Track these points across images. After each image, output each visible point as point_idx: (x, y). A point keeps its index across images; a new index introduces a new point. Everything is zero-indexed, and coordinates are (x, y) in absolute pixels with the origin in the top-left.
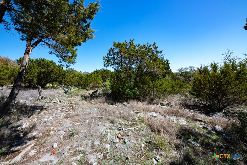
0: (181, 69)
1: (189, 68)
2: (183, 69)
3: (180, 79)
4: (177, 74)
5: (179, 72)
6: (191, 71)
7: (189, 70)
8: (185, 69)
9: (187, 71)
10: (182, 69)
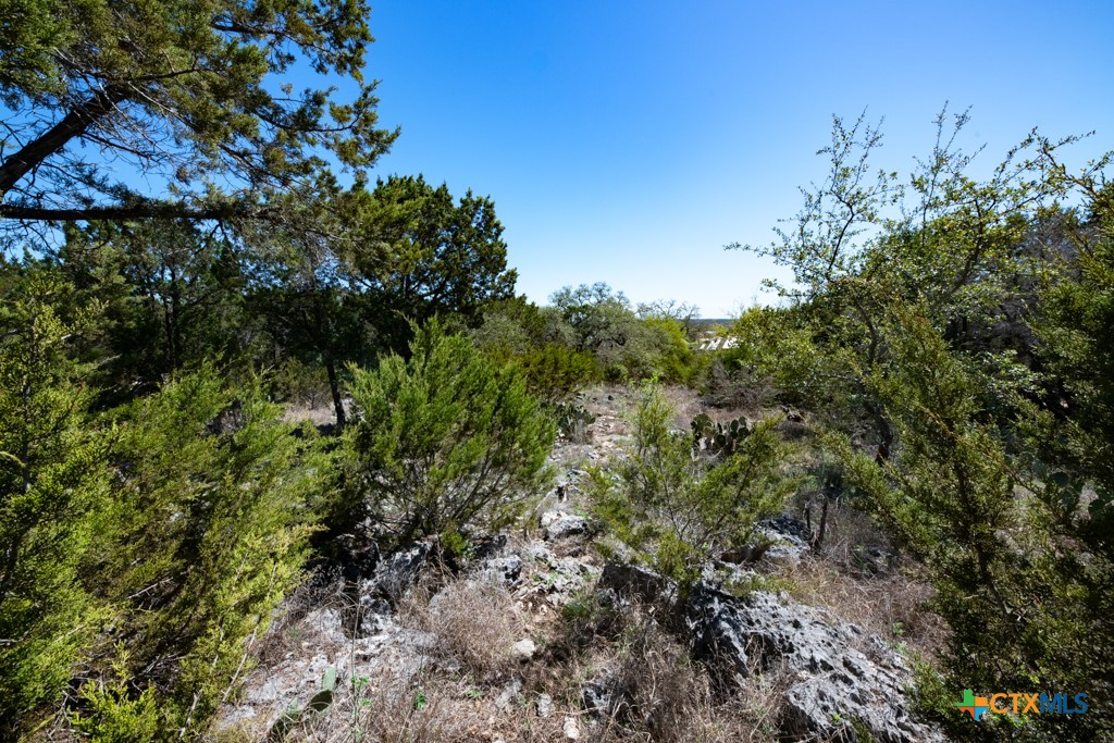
0: (564, 291)
1: (594, 292)
2: (572, 293)
3: (563, 335)
4: (550, 315)
5: (556, 304)
6: (599, 302)
7: (593, 300)
8: (579, 294)
9: (586, 302)
10: (568, 292)
